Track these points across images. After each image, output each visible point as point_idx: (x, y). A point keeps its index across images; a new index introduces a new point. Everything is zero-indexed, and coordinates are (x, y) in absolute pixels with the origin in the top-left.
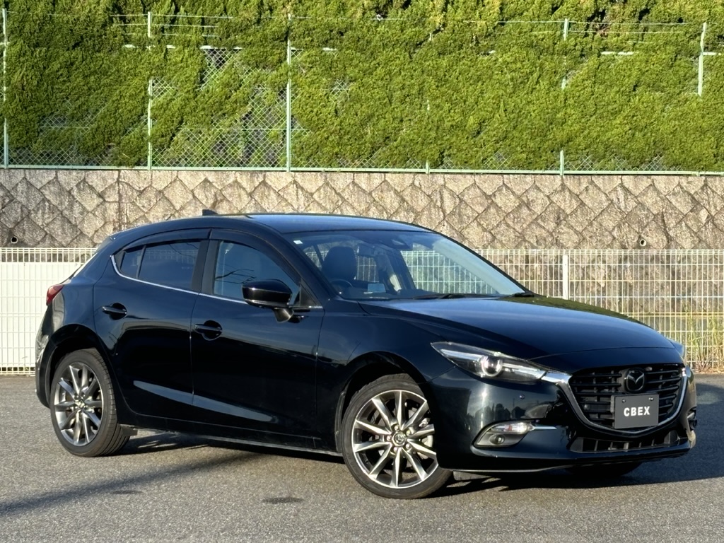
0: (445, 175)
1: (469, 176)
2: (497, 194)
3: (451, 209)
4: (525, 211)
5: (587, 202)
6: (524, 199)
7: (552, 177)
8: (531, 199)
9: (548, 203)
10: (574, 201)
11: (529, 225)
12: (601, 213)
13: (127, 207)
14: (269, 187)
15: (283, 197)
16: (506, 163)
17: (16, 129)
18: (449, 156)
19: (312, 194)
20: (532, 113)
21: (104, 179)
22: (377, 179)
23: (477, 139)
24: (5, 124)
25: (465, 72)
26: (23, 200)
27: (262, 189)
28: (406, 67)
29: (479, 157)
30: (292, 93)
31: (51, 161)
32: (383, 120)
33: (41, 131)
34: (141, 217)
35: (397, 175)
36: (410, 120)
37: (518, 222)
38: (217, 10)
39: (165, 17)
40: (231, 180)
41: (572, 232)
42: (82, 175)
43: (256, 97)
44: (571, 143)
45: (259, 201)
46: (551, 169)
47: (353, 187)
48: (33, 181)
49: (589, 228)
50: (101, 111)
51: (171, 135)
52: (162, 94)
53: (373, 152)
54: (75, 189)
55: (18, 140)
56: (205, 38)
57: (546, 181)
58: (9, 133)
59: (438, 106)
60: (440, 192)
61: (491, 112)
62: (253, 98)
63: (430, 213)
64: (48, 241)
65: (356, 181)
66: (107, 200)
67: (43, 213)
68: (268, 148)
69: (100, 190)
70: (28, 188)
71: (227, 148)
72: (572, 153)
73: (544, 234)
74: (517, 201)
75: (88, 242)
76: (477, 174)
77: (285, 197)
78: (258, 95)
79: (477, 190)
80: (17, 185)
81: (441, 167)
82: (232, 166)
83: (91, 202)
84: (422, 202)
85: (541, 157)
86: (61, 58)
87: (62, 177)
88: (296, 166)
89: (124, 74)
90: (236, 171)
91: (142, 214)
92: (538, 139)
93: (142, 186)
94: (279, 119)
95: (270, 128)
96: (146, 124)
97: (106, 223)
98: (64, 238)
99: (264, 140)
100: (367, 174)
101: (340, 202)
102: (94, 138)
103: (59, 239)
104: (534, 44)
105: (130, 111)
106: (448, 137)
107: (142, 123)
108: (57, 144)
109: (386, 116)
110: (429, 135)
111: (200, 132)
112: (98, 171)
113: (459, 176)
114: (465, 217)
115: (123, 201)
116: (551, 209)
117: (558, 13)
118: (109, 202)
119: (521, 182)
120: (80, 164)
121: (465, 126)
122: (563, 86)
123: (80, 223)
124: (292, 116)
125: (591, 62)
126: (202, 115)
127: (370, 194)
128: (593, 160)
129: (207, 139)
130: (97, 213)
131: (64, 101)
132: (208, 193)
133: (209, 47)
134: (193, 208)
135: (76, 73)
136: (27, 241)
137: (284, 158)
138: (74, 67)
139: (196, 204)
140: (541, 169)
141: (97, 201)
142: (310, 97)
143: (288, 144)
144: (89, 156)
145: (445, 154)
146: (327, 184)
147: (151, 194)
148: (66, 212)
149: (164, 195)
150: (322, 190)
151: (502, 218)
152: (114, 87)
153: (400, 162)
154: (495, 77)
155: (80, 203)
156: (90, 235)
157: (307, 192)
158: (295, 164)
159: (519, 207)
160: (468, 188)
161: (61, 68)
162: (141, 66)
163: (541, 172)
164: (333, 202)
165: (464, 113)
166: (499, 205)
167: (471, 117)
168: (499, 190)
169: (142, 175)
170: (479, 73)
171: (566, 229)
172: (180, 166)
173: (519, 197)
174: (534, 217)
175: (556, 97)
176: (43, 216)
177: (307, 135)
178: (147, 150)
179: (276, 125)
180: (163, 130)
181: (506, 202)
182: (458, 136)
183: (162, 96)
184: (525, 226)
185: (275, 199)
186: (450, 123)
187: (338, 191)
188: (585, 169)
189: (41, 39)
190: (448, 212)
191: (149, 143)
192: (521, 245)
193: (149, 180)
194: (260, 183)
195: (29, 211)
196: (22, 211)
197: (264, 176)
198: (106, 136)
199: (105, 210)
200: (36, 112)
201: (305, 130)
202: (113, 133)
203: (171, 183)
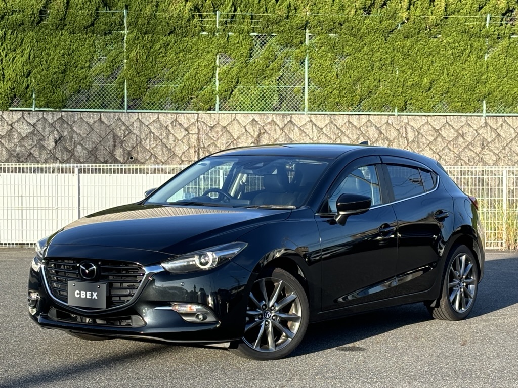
0: (409, 117)
1: (424, 117)
2: (442, 129)
3: (412, 139)
4: (461, 139)
5: (502, 134)
6: (461, 132)
7: (478, 117)
8: (465, 132)
9: (476, 135)
10: (493, 133)
11: (464, 149)
12: (511, 142)
13: (203, 137)
14: (294, 125)
15: (303, 131)
16: (447, 109)
17: (133, 87)
18: (411, 104)
19: (322, 129)
20: (465, 76)
21: (189, 119)
22: (364, 119)
23: (429, 93)
24: (126, 83)
25: (422, 49)
26: (137, 132)
27: (289, 125)
28: (383, 46)
29: (430, 105)
30: (309, 63)
31: (154, 107)
32: (368, 81)
33: (149, 88)
34: (212, 143)
35: (377, 116)
36: (385, 81)
37: (456, 147)
38: (261, 9)
39: (227, 15)
40: (270, 120)
41: (492, 153)
42: (174, 116)
43: (286, 66)
44: (490, 96)
45: (288, 133)
46: (477, 112)
47: (348, 124)
48: (143, 120)
49: (503, 151)
50: (186, 75)
51: (231, 91)
52: (225, 64)
53: (361, 102)
54: (170, 125)
55: (133, 94)
56: (253, 28)
57: (475, 120)
58: (128, 89)
59: (403, 72)
60: (405, 128)
61: (438, 75)
62: (284, 67)
63: (399, 141)
64: (153, 159)
65: (350, 120)
66: (190, 132)
67: (150, 141)
68: (293, 99)
69: (186, 126)
70: (140, 125)
71: (267, 99)
72: (491, 102)
73: (474, 155)
74: (456, 133)
75: (178, 160)
76: (429, 115)
77: (304, 130)
78: (287, 64)
79: (430, 126)
80: (133, 123)
81: (405, 111)
82: (270, 110)
83: (180, 134)
84: (393, 134)
85: (471, 105)
86: (161, 41)
87: (162, 117)
88: (311, 111)
89: (201, 52)
90: (273, 114)
91: (212, 142)
92: (469, 93)
93: (213, 124)
94: (300, 80)
95: (295, 86)
96: (215, 83)
97: (189, 147)
98: (163, 157)
99: (291, 93)
100: (357, 116)
101: (340, 134)
102: (181, 93)
103: (160, 157)
104: (467, 31)
105: (205, 75)
106: (410, 91)
107: (212, 83)
108: (158, 97)
109: (370, 78)
110: (398, 90)
111: (250, 89)
112: (185, 114)
113: (418, 117)
114: (421, 144)
115: (201, 133)
116: (478, 138)
117: (483, 10)
118: (192, 134)
119: (458, 121)
120: (173, 110)
121: (421, 85)
122: (486, 58)
123: (173, 147)
124: (309, 78)
125: (504, 43)
126: (251, 78)
127: (360, 128)
128: (505, 107)
129: (254, 93)
130: (184, 141)
131: (163, 69)
132: (254, 128)
133: (256, 34)
134: (245, 138)
135: (171, 50)
136: (139, 159)
137: (303, 105)
138: (169, 47)
139: (247, 135)
140: (471, 112)
141: (185, 133)
142: (320, 66)
143: (306, 97)
144: (178, 104)
145: (407, 103)
146: (332, 122)
147: (219, 129)
148: (164, 140)
149: (226, 129)
150: (328, 126)
151: (446, 144)
152: (195, 60)
153: (378, 108)
154: (442, 52)
155: (173, 135)
156: (180, 155)
157: (319, 127)
158: (310, 109)
159: (457, 137)
160: (423, 125)
161: (161, 47)
162: (212, 46)
163: (471, 114)
164: (335, 134)
165: (421, 77)
166: (444, 136)
167: (425, 79)
168: (444, 126)
169: (213, 116)
170: (430, 50)
171: (488, 152)
172: (237, 110)
173: (457, 131)
174: (467, 144)
175: (481, 66)
176: (150, 143)
177: (319, 91)
178: (216, 100)
179: (298, 84)
180: (226, 88)
181: (449, 134)
182: (416, 91)
183: (225, 66)
184: (460, 150)
185: (298, 132)
186: (412, 83)
187: (339, 127)
188: (499, 113)
189: (149, 29)
190: (410, 141)
191: (217, 96)
192: (458, 162)
193: (217, 120)
194: (288, 122)
195: (141, 140)
196: (136, 140)
197: (291, 118)
198: (190, 92)
199: (189, 139)
200: (145, 76)
201: (317, 87)
202: (194, 89)
203: (231, 122)
